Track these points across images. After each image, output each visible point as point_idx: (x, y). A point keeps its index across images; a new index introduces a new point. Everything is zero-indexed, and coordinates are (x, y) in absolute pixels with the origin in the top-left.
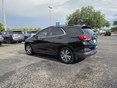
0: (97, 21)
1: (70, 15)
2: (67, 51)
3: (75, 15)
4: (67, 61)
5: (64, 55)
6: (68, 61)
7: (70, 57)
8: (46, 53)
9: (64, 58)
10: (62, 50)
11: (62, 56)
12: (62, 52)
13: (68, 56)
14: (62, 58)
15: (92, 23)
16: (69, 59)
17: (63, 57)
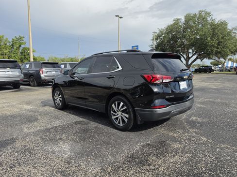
0: (219, 42)
1: (161, 32)
2: (122, 104)
3: (170, 29)
4: (121, 125)
5: (116, 113)
6: (123, 124)
7: (127, 116)
8: (86, 106)
9: (117, 118)
10: (114, 102)
11: (113, 114)
12: (113, 105)
13: (123, 113)
14: (114, 117)
15: (207, 46)
16: (126, 120)
17: (115, 115)
